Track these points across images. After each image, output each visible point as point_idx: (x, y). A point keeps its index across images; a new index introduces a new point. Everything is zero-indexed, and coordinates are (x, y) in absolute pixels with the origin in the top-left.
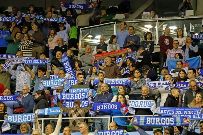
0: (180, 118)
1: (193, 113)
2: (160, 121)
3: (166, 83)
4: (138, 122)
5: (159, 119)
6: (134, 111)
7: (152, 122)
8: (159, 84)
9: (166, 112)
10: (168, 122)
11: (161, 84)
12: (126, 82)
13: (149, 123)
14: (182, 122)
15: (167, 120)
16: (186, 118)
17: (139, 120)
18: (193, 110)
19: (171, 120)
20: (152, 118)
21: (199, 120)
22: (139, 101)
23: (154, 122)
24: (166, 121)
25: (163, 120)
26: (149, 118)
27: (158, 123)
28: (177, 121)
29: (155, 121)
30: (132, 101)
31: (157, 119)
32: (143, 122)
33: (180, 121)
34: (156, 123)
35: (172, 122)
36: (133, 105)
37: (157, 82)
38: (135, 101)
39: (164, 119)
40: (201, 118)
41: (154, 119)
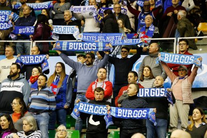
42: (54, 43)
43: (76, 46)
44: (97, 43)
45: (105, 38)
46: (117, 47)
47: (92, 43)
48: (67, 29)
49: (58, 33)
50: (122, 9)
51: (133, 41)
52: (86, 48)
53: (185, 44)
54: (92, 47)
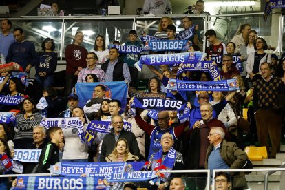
0: (92, 179)
1: (114, 170)
2: (61, 184)
3: (74, 122)
4: (24, 186)
5: (59, 180)
6: (22, 168)
7: (47, 185)
8: (63, 122)
9: (71, 170)
10: (73, 186)
11: (67, 123)
12: (8, 118)
13: (42, 188)
14: (95, 185)
15: (73, 182)
16: (102, 178)
17: (26, 183)
18: (113, 166)
19: (78, 181)
20: (48, 179)
21: (123, 182)
22: (30, 151)
23: (51, 185)
24: (70, 183)
25: (66, 182)
26: (43, 179)
27: (57, 186)
28: (87, 183)
29: (53, 183)
30: (18, 150)
31: (56, 180)
32: (33, 185)
33: (92, 183)
34: (53, 186)
35: (79, 186)
36: (20, 157)
37: (60, 120)
38: (24, 151)
39: (67, 180)
40: (126, 178)
41: (52, 180)
42: (13, 178)
43: (49, 183)
44: (84, 179)
45: (97, 170)
46: (117, 184)
47: (76, 177)
48: (37, 154)
49: (22, 160)
50: (125, 123)
51: (142, 175)
52: (66, 186)
53: (224, 181)
54: (77, 185)
